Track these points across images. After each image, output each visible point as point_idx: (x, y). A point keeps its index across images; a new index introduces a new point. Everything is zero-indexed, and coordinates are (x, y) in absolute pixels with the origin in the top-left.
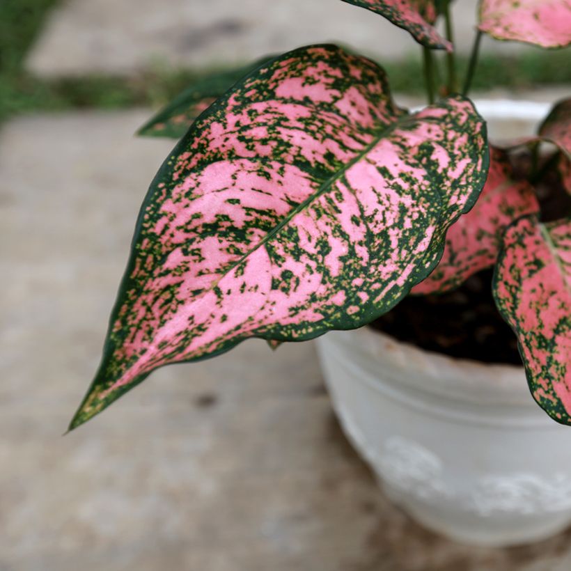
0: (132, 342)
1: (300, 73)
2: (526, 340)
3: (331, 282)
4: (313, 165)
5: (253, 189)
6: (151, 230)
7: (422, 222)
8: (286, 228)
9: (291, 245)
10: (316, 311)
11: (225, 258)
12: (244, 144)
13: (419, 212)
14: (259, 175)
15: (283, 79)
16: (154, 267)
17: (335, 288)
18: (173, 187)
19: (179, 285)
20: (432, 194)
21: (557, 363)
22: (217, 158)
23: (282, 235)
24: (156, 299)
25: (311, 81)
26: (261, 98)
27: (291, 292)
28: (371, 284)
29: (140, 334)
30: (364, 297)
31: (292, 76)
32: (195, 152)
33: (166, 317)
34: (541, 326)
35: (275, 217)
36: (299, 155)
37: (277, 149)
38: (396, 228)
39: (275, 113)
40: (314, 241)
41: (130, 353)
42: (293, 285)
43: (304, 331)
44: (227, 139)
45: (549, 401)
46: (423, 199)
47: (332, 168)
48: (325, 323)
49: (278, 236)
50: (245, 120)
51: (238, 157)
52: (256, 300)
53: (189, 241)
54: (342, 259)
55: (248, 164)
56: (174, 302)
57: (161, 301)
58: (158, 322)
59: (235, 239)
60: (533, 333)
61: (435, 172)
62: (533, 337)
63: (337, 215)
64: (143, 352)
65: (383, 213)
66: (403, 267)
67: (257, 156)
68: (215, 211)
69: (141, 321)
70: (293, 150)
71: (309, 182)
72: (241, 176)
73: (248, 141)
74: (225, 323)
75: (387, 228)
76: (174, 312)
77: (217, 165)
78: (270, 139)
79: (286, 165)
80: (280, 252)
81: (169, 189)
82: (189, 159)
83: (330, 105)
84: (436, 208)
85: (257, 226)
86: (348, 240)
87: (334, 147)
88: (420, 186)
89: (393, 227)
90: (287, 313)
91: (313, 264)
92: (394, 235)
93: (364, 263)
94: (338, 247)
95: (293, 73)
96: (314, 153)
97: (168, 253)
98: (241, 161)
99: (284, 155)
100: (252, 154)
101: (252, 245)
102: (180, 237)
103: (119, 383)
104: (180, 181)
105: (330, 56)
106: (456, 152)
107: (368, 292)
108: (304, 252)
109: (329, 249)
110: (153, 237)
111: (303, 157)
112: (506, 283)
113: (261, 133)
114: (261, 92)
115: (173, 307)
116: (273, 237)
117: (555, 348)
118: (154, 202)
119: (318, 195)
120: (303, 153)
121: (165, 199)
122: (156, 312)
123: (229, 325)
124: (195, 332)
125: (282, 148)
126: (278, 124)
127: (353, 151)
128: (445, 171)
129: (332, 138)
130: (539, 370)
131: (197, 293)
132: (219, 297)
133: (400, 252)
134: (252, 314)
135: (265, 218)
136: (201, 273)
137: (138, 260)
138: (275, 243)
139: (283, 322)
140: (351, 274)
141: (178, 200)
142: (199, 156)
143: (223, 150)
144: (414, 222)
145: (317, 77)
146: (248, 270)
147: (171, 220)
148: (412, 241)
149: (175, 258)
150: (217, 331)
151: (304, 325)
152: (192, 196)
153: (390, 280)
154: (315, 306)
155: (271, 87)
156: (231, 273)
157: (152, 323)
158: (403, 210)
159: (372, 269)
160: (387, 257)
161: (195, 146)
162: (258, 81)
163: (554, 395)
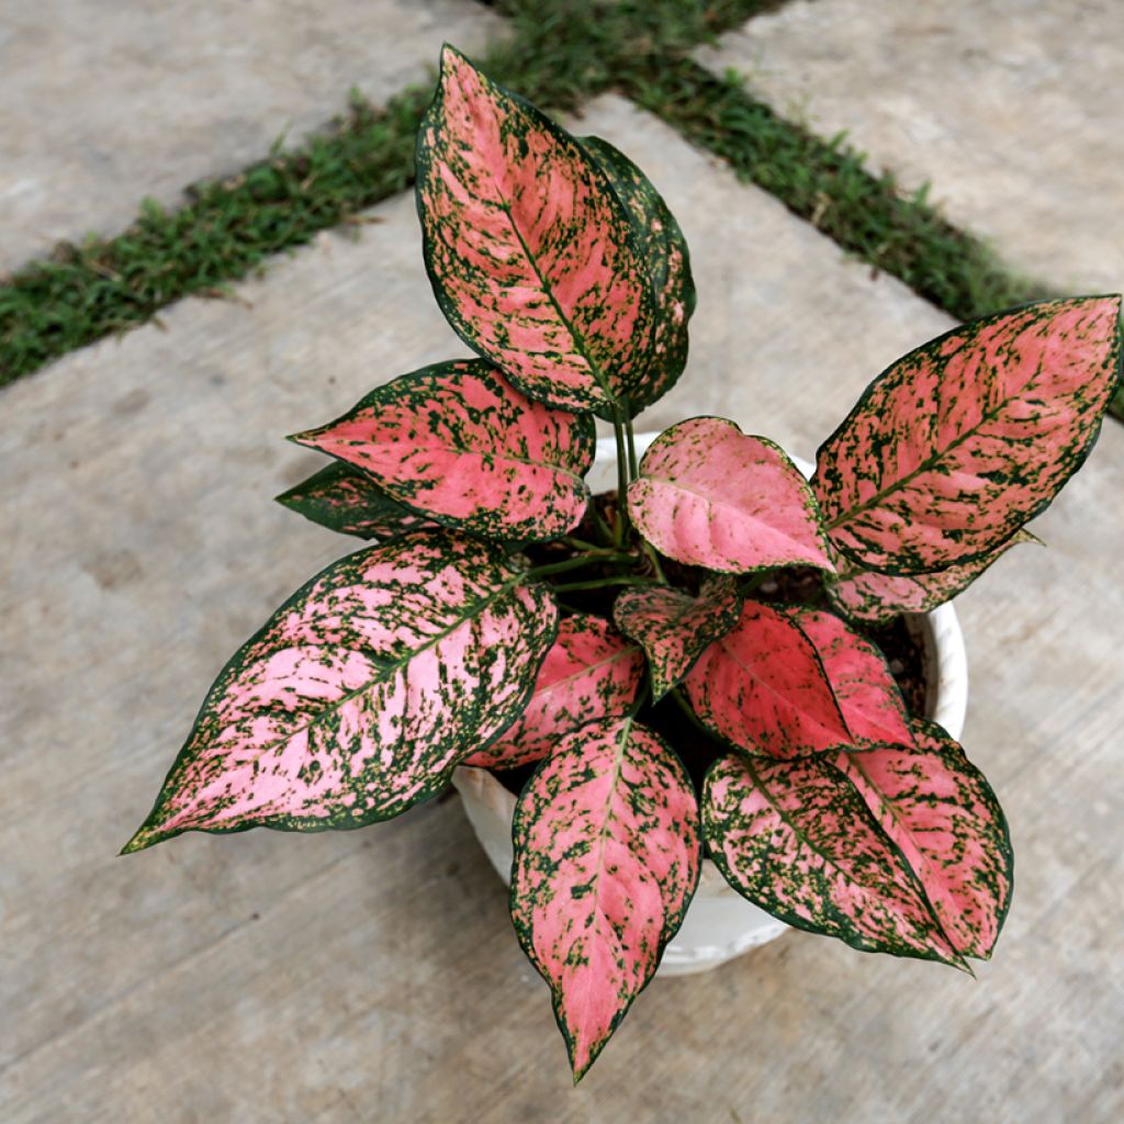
0: (179, 797)
1: (393, 558)
2: (527, 859)
3: (348, 782)
4: (379, 653)
5: (311, 678)
6: (214, 709)
7: (448, 741)
8: (333, 715)
9: (329, 735)
10: (326, 807)
11: (271, 736)
12: (316, 633)
13: (450, 730)
14: (321, 664)
15: (374, 564)
16: (209, 741)
17: (350, 788)
18: (241, 672)
19: (226, 755)
20: (470, 713)
21: (547, 889)
22: (287, 645)
23: (326, 722)
24: (205, 765)
25: (403, 565)
26: (347, 583)
27: (312, 784)
28: (382, 791)
29: (187, 791)
30: (371, 802)
31: (384, 562)
32: (267, 642)
33: (210, 780)
34: (551, 848)
35: (326, 704)
36: (366, 644)
37: (347, 637)
38: (424, 742)
39: (355, 600)
40: (351, 735)
41: (176, 805)
42: (316, 777)
43: (308, 825)
44: (300, 629)
45: (522, 923)
46: (459, 717)
47: (398, 656)
48: (328, 820)
49: (323, 722)
50: (323, 608)
51: (307, 644)
52: (281, 784)
53: (244, 720)
54: (366, 761)
55: (315, 652)
56: (220, 768)
57: (208, 767)
58: (203, 783)
59: (284, 720)
60: (539, 853)
61: (485, 687)
62: (537, 858)
63: (380, 712)
64: (186, 806)
65: (420, 722)
66: (413, 783)
67: (326, 643)
68: (272, 697)
69: (189, 782)
70: (361, 640)
71: (369, 669)
72: (304, 665)
73: (319, 631)
74: (251, 801)
75: (417, 739)
76: (218, 776)
77: (286, 652)
78: (342, 629)
79: (352, 652)
80: (318, 740)
81: (238, 673)
82: (261, 649)
83: (417, 586)
84: (465, 731)
85: (306, 711)
86: (378, 742)
87: (405, 634)
88: (463, 701)
89: (422, 739)
90: (301, 804)
91: (340, 761)
92: (420, 748)
93: (383, 769)
94: (368, 749)
95: (386, 559)
96: (382, 642)
97: (223, 729)
98: (309, 648)
99: (352, 643)
100: (321, 641)
101: (298, 727)
102: (237, 715)
103: (162, 828)
104: (249, 666)
105: (431, 539)
106: (513, 672)
107: (376, 799)
108: (338, 745)
109: (360, 748)
110: (214, 715)
111: (370, 646)
112: (536, 796)
113: (334, 622)
114: (348, 578)
115: (218, 772)
116: (319, 722)
117: (555, 873)
118: (222, 684)
119: (375, 683)
120: (370, 642)
121: (233, 682)
122: (203, 775)
123: (253, 805)
124: (226, 802)
125: (351, 637)
126: (354, 614)
127: (427, 635)
128: (493, 690)
129: (406, 625)
130: (527, 892)
131: (240, 763)
132: (255, 773)
133: (417, 767)
134: (272, 798)
135: (316, 704)
136: (247, 747)
137: (198, 735)
138: (317, 730)
139: (294, 814)
140: (368, 778)
141: (243, 684)
142: (271, 645)
143: (294, 638)
144: (442, 739)
145: (410, 561)
146: (287, 751)
147: (233, 700)
148: (432, 759)
149: (229, 733)
150: (242, 807)
151: (311, 818)
152: (255, 681)
153: (397, 793)
154: (327, 802)
155: (360, 572)
156: (272, 751)
157: (198, 784)
158: (439, 722)
159: (388, 777)
160: (405, 769)
161: (268, 637)
162: (348, 567)
163: (530, 919)
